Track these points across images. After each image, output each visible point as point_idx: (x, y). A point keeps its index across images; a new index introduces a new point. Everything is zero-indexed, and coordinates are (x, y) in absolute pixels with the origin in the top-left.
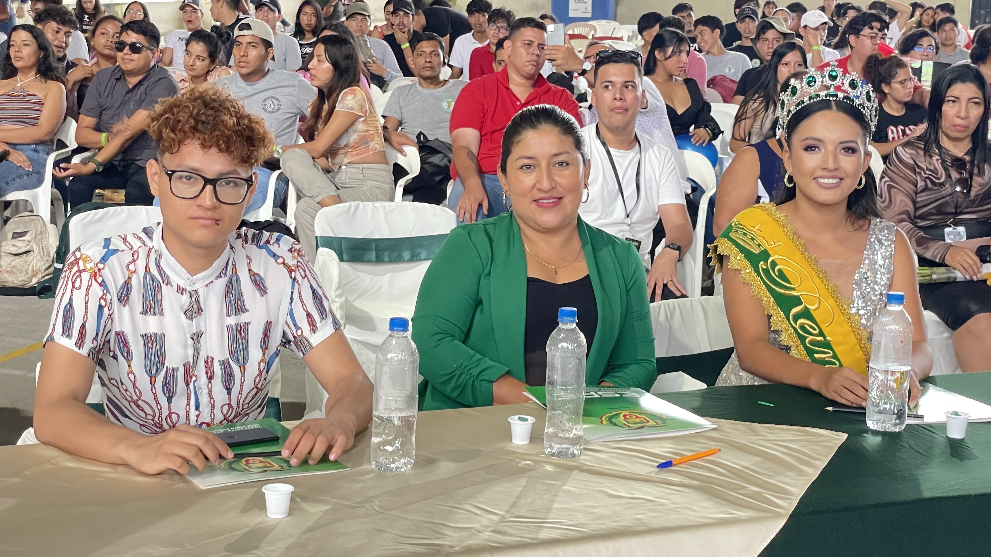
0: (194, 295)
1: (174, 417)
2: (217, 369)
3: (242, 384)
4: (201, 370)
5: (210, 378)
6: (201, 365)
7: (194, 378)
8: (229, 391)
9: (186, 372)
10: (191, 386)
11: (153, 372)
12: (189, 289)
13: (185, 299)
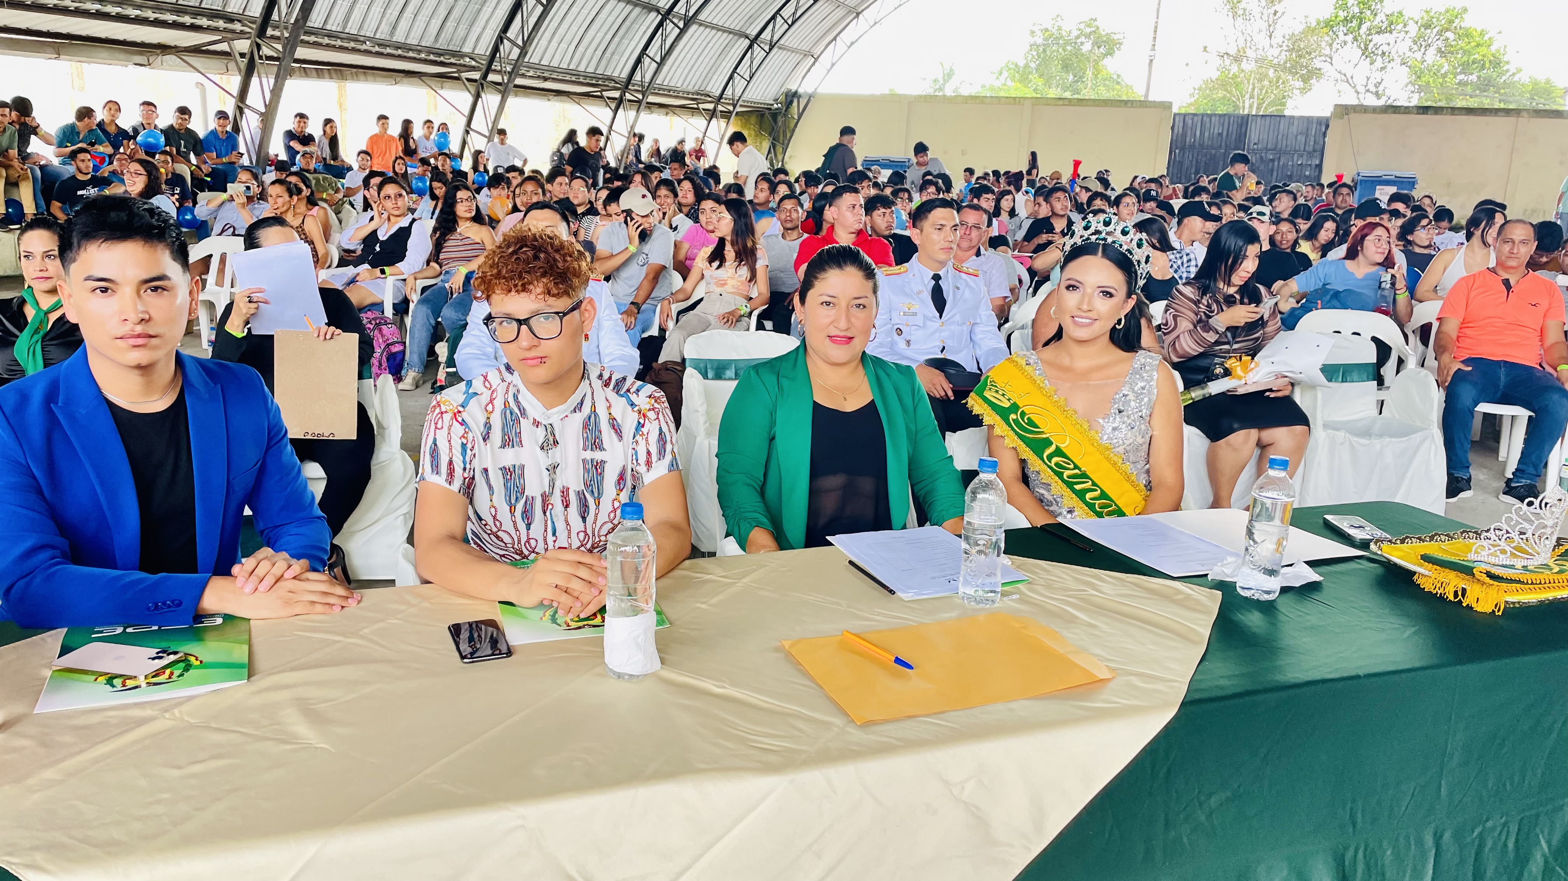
0: (550, 430)
1: (533, 543)
2: (573, 498)
3: (596, 515)
4: (556, 499)
5: (567, 506)
6: (557, 493)
7: (550, 507)
8: (584, 519)
9: (543, 500)
10: (548, 513)
11: (513, 502)
12: (544, 423)
13: (541, 433)
